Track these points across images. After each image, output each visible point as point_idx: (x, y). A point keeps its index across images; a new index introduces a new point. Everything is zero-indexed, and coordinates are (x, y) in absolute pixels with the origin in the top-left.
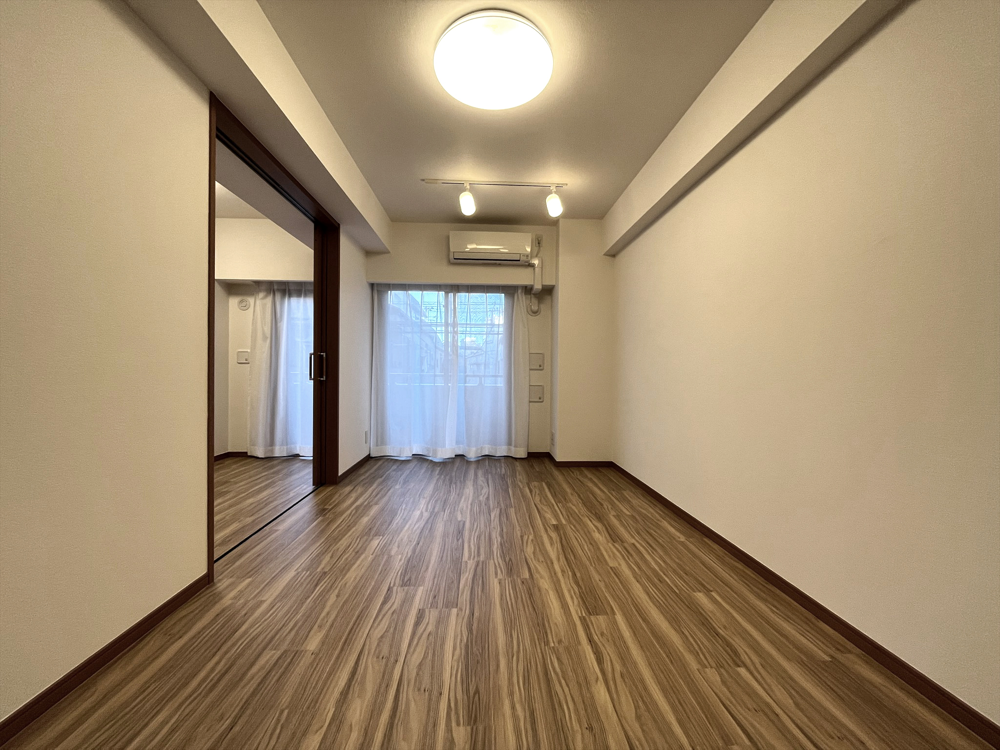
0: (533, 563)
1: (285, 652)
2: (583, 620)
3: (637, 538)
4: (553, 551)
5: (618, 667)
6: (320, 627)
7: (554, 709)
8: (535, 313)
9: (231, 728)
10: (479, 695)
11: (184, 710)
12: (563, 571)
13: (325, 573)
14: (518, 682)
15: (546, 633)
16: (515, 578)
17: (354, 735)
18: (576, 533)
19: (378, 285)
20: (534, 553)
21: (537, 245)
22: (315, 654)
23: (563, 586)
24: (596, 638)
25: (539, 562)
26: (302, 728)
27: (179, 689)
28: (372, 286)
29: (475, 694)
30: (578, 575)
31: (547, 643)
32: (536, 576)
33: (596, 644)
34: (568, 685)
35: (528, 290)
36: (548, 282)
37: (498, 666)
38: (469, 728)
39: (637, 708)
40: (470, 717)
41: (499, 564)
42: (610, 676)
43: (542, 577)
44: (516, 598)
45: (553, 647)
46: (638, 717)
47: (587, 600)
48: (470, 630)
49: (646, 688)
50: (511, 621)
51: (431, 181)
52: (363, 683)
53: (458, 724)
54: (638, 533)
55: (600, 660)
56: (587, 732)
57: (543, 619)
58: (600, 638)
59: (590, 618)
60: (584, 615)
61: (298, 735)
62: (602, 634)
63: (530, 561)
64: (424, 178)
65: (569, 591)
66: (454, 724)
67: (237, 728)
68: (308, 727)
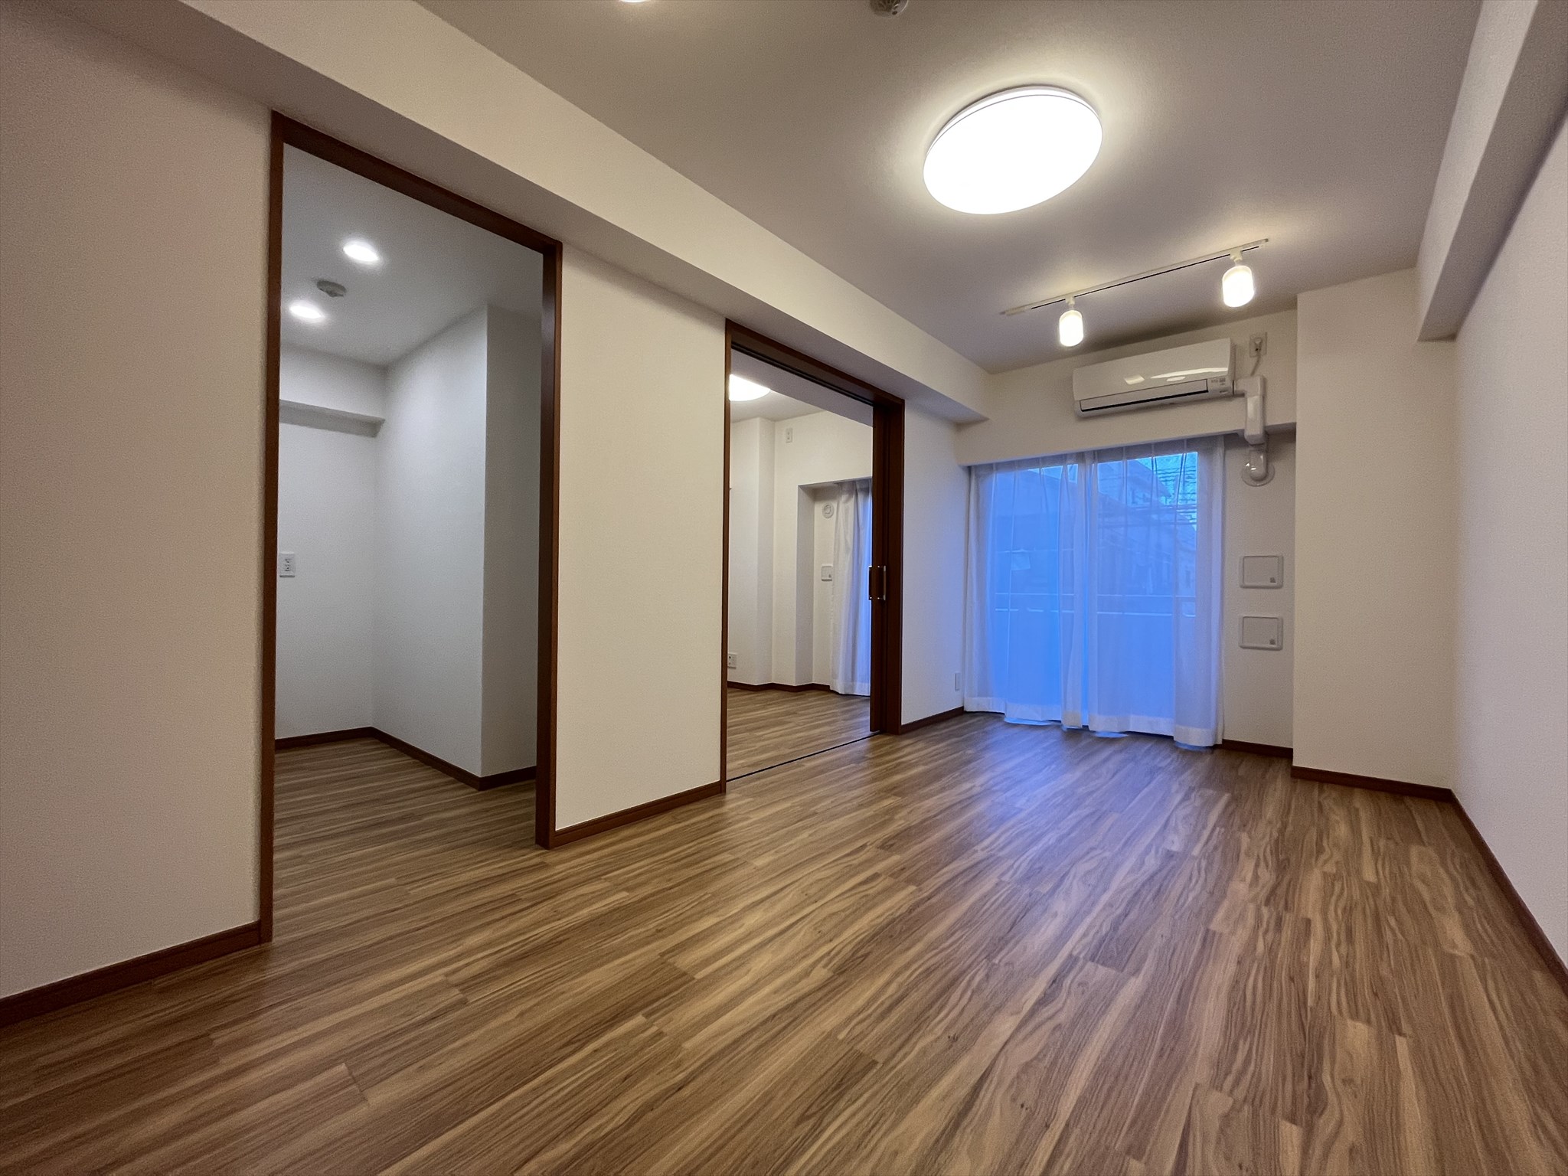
0: (1072, 881)
1: (738, 859)
2: (1072, 960)
5: (1062, 1019)
6: (776, 852)
7: (930, 1006)
9: (671, 888)
10: (862, 961)
12: (1109, 905)
13: (816, 813)
14: (916, 970)
15: (1002, 949)
16: (1026, 887)
17: (742, 930)
18: (1199, 873)
19: (976, 467)
20: (1088, 871)
21: (1255, 353)
22: (757, 869)
24: (1067, 981)
25: (1084, 882)
26: (710, 910)
27: (657, 854)
28: (969, 469)
29: (861, 957)
30: (1131, 917)
31: (990, 958)
32: (1059, 894)
33: (1058, 989)
34: (971, 999)
37: (908, 949)
38: (831, 974)
39: (1037, 1059)
40: (839, 968)
41: (1019, 867)
43: (1067, 898)
46: (1028, 1065)
47: (1108, 945)
48: (910, 911)
50: (970, 921)
51: (1015, 311)
52: (773, 905)
53: (825, 966)
54: (1348, 910)
55: (1043, 1002)
56: (944, 1041)
58: (1075, 984)
59: (1085, 962)
60: (1080, 958)
61: (706, 912)
62: (1083, 984)
63: (1069, 879)
65: (1092, 926)
66: (821, 965)
68: (714, 911)
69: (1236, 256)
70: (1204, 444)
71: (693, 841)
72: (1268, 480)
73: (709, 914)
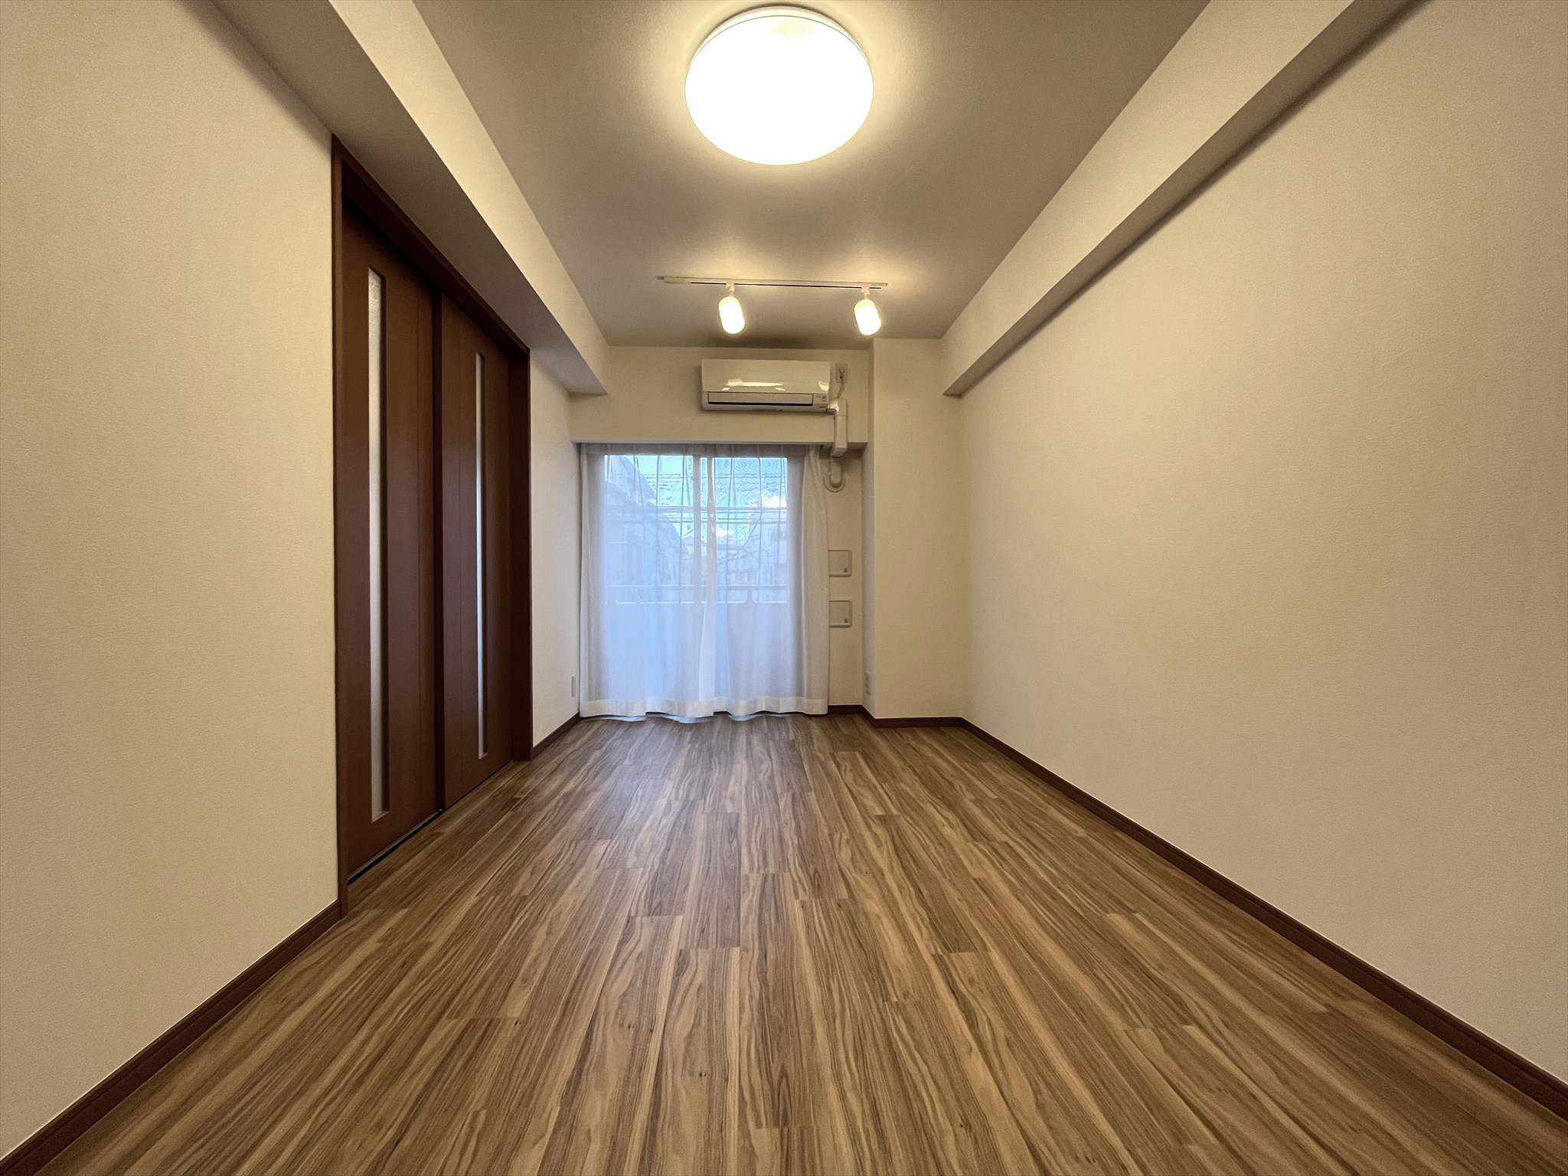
0: (852, 876)
1: (472, 1021)
2: (939, 960)
3: (1010, 834)
4: (882, 856)
5: (1001, 1032)
6: (524, 980)
7: (908, 1100)
8: (836, 486)
9: (397, 1141)
10: (787, 1081)
11: (319, 1115)
12: (900, 887)
13: (525, 897)
14: (847, 1058)
15: (883, 981)
16: (827, 898)
17: (596, 1146)
18: (915, 828)
19: (588, 444)
20: (852, 859)
21: (839, 380)
22: (522, 1024)
23: (903, 909)
24: (961, 987)
25: (861, 873)
26: (511, 1138)
27: (308, 1085)
28: (579, 446)
29: (780, 1079)
30: (925, 892)
31: (886, 998)
32: (859, 895)
33: (963, 997)
34: (926, 1062)
35: (825, 451)
36: (857, 438)
37: (813, 1034)
38: (776, 1131)
39: (1037, 1092)
40: (776, 1115)
41: (799, 878)
42: (990, 1048)
43: (869, 897)
44: (831, 929)
45: (897, 1003)
46: (1040, 1106)
47: (942, 929)
48: (764, 982)
49: (1047, 1063)
50: (827, 964)
51: (672, 280)
52: (600, 1065)
53: (759, 1125)
54: (1012, 826)
55: (973, 1022)
56: (962, 1132)
57: (876, 961)
58: (969, 986)
59: (949, 956)
60: (940, 952)
61: (507, 1148)
62: (971, 981)
63: (845, 870)
64: (661, 275)
65: (913, 916)
66: (752, 1125)
67: (407, 1142)
68: (521, 1136)
69: (865, 290)
70: (794, 452)
71: (359, 1027)
72: (841, 488)
73: (515, 1149)
